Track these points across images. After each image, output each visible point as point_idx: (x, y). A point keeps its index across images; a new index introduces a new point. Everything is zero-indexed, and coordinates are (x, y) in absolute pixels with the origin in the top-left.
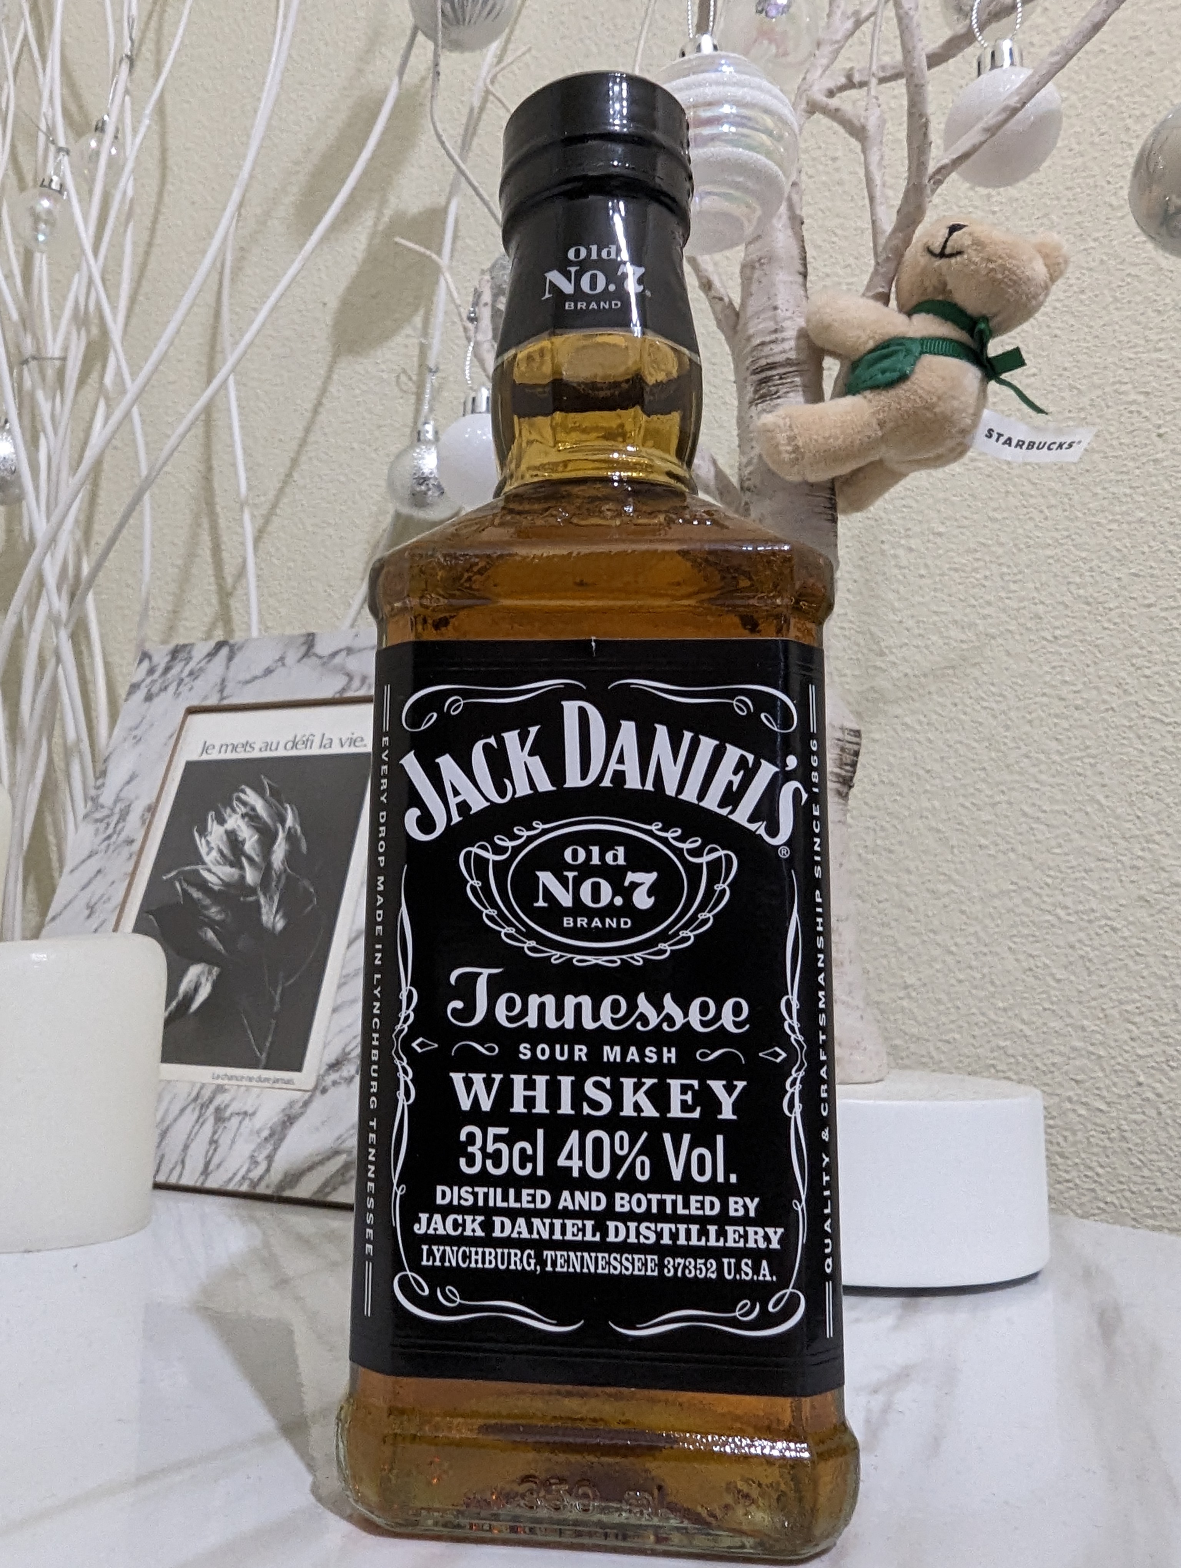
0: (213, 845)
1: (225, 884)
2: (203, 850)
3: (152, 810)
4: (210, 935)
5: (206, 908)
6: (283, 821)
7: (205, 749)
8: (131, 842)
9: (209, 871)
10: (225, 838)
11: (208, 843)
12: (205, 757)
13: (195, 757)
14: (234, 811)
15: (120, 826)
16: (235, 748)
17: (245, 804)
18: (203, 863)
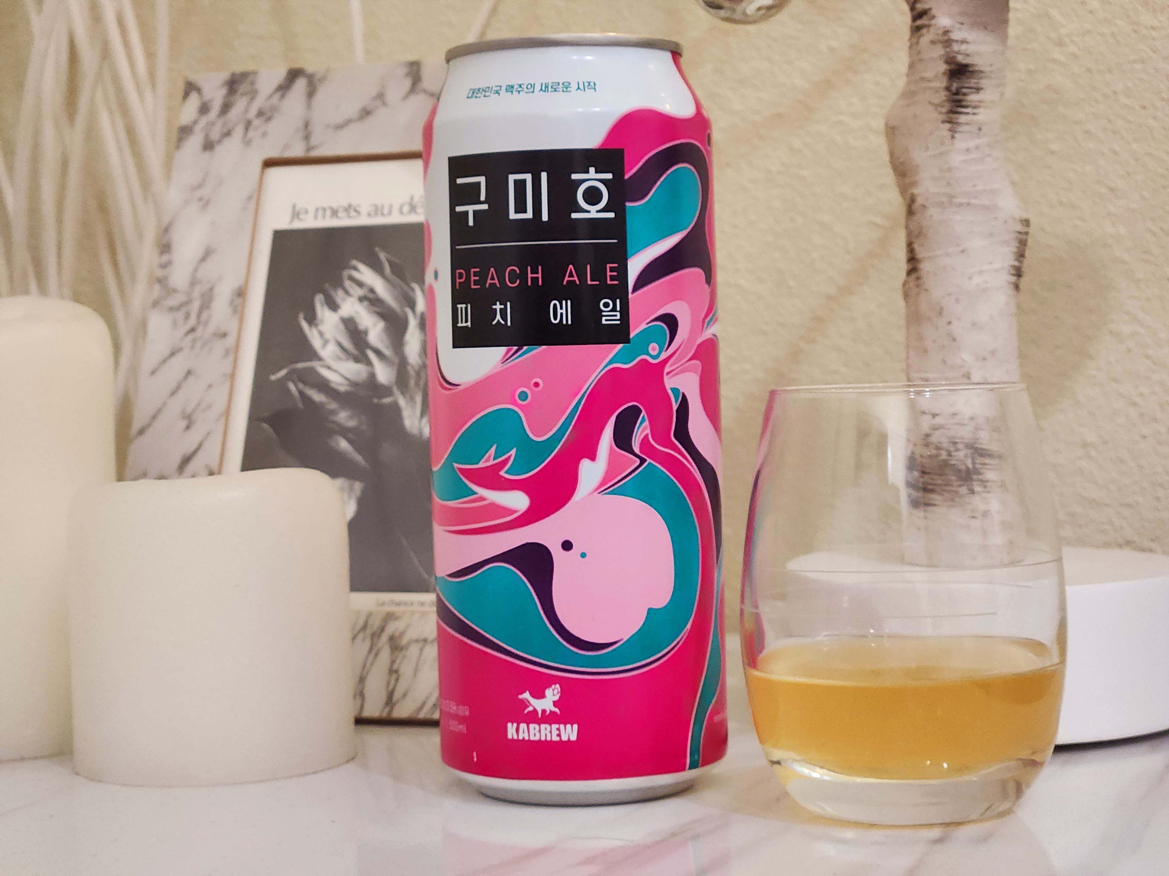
0: (328, 336)
1: (354, 384)
2: (316, 342)
3: (241, 293)
4: (343, 444)
5: (333, 412)
6: (412, 305)
7: (296, 215)
8: (224, 335)
9: (329, 368)
10: (342, 327)
11: (321, 334)
12: (297, 225)
13: (285, 224)
14: (347, 292)
15: (204, 316)
16: (335, 213)
17: (360, 284)
18: (320, 359)
